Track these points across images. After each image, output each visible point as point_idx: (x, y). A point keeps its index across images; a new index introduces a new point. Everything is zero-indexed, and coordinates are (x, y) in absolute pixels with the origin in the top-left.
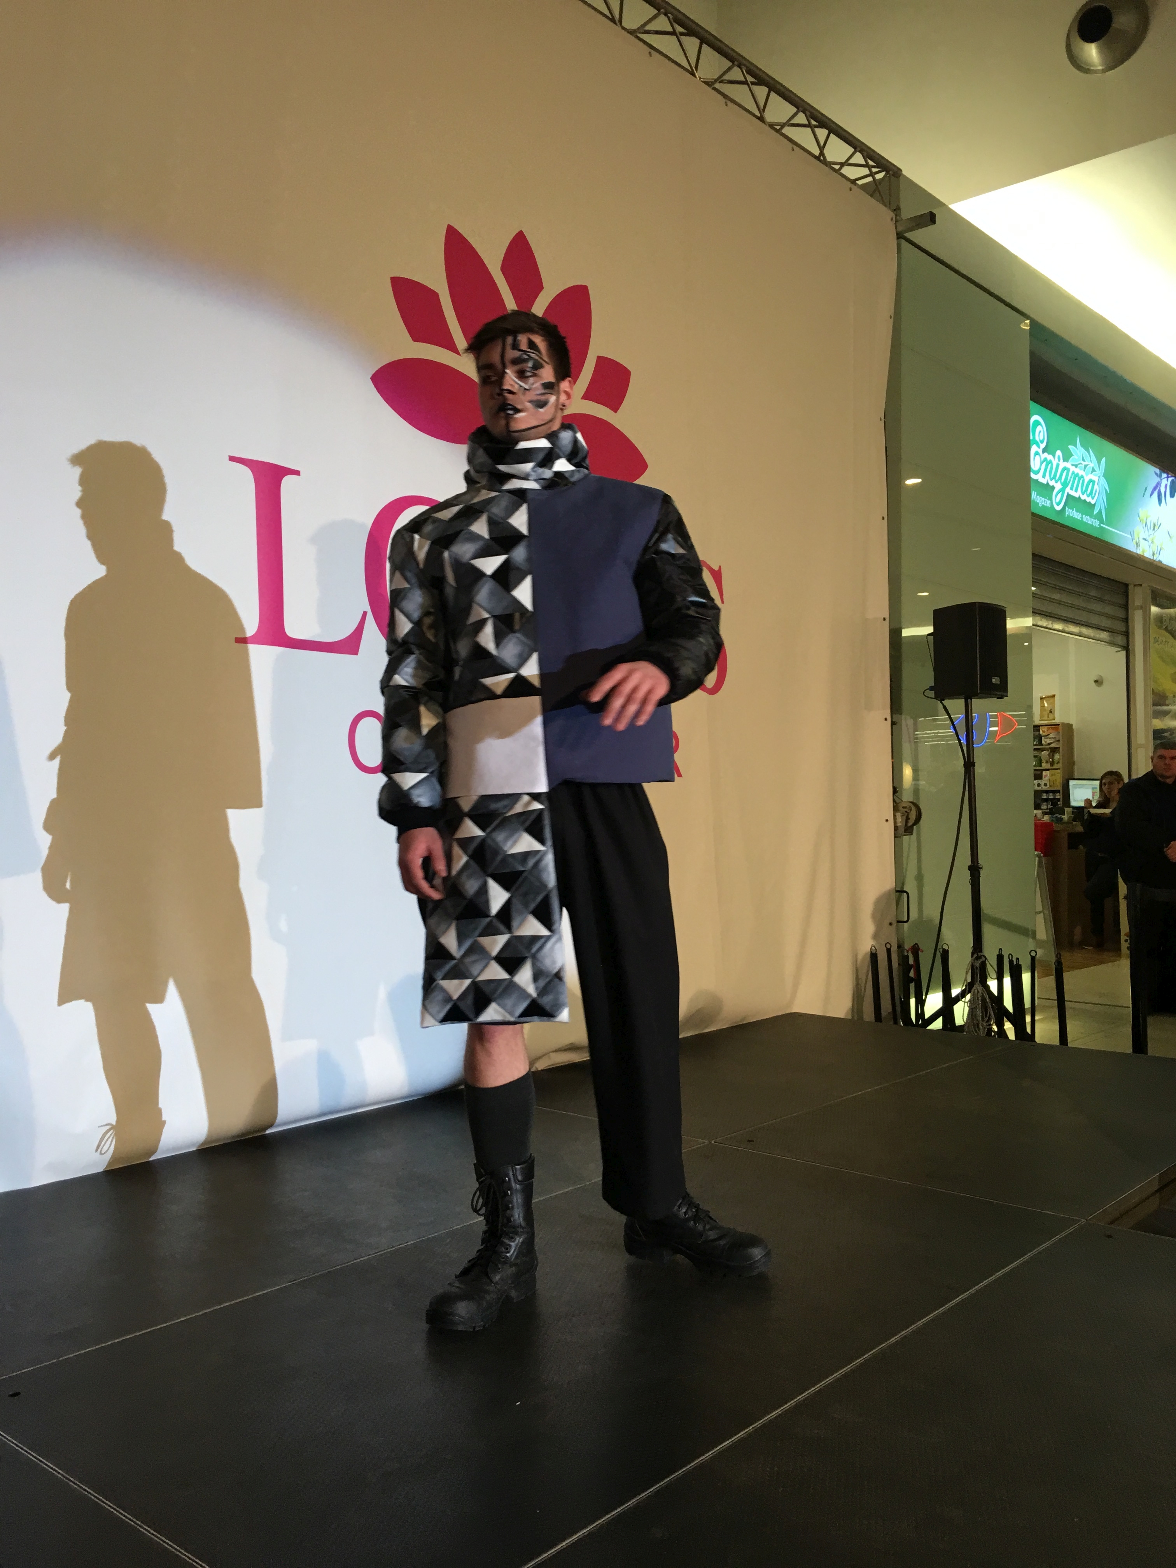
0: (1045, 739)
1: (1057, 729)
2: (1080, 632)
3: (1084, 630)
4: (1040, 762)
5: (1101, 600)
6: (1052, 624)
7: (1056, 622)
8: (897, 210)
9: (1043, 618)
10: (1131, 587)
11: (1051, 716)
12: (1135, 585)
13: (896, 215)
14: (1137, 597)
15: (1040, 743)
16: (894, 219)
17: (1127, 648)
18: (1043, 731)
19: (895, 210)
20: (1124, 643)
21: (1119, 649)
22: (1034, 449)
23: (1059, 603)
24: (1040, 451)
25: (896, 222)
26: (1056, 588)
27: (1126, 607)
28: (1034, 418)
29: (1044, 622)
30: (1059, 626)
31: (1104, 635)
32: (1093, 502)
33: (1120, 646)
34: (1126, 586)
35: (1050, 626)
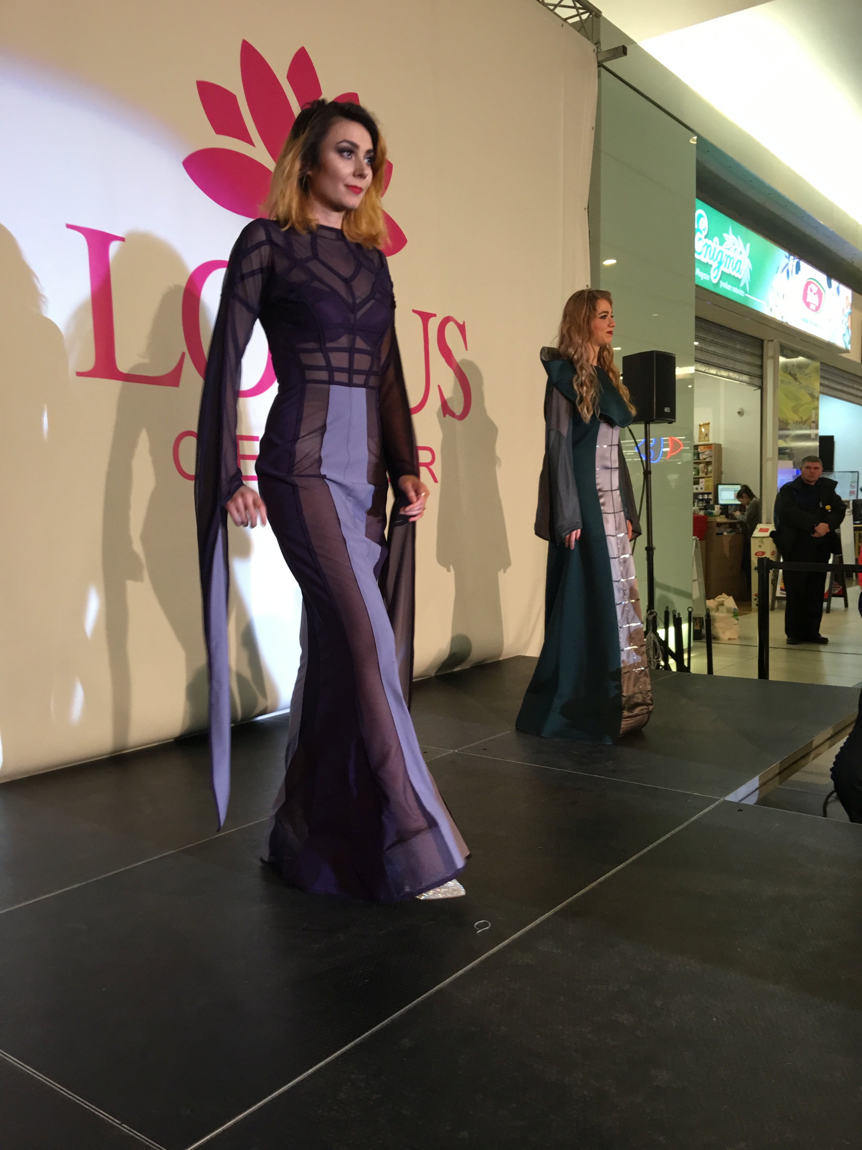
0: (702, 455)
1: (711, 448)
2: (728, 376)
3: (732, 374)
4: (698, 473)
5: (744, 352)
6: (709, 369)
7: (711, 367)
8: (597, 43)
9: (702, 365)
10: (765, 342)
11: (706, 438)
12: (769, 340)
13: (597, 48)
14: (770, 349)
15: (698, 458)
16: (596, 51)
17: (761, 388)
18: (701, 450)
19: (596, 44)
20: (760, 384)
21: (756, 388)
22: (698, 236)
23: (715, 354)
24: (703, 237)
25: (597, 53)
26: (711, 342)
27: (762, 357)
28: (699, 212)
29: (703, 368)
30: (713, 371)
31: (745, 378)
32: (740, 278)
33: (757, 386)
34: (762, 341)
35: (707, 371)
